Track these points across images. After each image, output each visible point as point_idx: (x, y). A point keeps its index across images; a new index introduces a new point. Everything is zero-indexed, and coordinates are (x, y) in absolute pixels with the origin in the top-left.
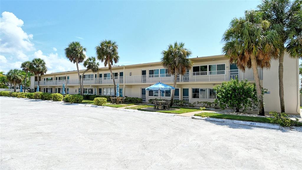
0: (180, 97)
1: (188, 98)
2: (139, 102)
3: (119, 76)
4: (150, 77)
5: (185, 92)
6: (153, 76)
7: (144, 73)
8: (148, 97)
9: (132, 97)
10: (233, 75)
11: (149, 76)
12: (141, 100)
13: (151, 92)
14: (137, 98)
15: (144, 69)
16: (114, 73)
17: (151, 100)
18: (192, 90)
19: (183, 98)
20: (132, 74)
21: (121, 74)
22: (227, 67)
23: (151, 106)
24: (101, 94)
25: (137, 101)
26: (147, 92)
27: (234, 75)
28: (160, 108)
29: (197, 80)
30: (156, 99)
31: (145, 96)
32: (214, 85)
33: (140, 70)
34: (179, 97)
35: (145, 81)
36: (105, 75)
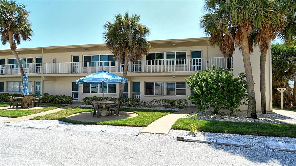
0: (129, 94)
1: (140, 94)
2: (68, 103)
3: (34, 64)
4: (85, 65)
5: (136, 87)
6: (89, 65)
7: (76, 59)
8: (82, 95)
9: (55, 95)
10: (197, 65)
11: (83, 64)
12: (71, 99)
13: (87, 87)
14: (64, 96)
15: (75, 54)
16: (27, 58)
17: (87, 98)
18: (145, 84)
19: (132, 95)
20: (57, 61)
21: (39, 60)
22: (188, 56)
23: (88, 110)
24: (3, 91)
25: (64, 100)
26: (80, 87)
27: (199, 66)
28: (103, 113)
29: (154, 71)
30: (94, 97)
31: (78, 93)
32: (174, 77)
33: (69, 56)
34: (127, 94)
35: (77, 71)
36: (11, 62)
